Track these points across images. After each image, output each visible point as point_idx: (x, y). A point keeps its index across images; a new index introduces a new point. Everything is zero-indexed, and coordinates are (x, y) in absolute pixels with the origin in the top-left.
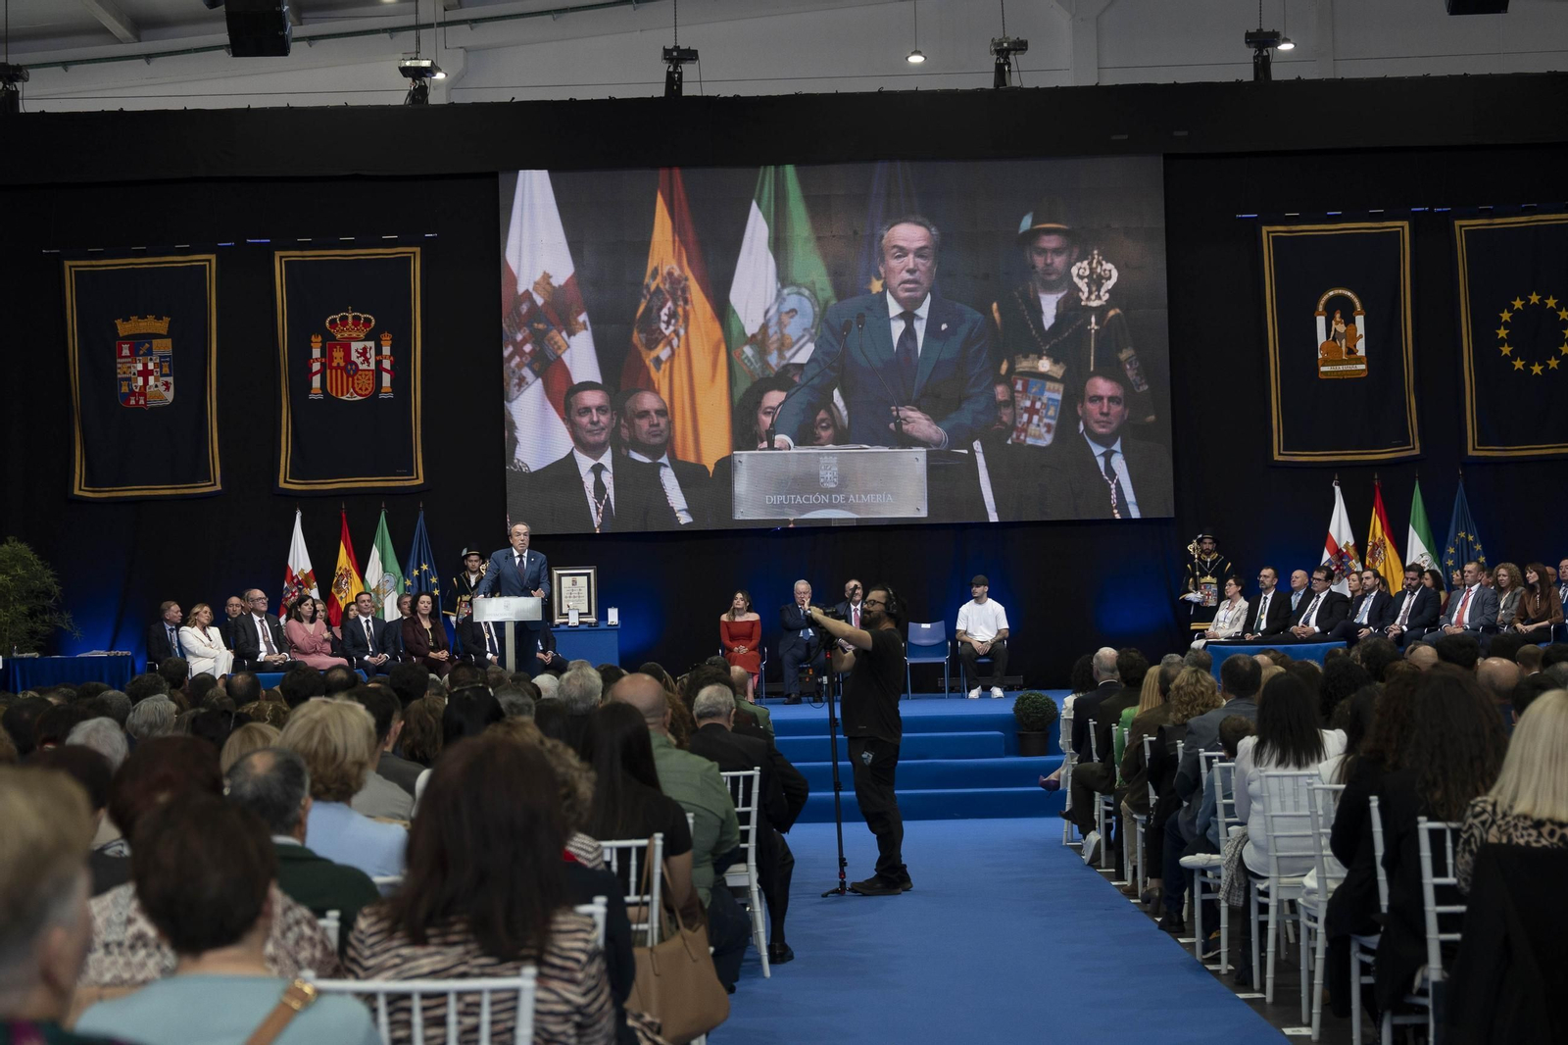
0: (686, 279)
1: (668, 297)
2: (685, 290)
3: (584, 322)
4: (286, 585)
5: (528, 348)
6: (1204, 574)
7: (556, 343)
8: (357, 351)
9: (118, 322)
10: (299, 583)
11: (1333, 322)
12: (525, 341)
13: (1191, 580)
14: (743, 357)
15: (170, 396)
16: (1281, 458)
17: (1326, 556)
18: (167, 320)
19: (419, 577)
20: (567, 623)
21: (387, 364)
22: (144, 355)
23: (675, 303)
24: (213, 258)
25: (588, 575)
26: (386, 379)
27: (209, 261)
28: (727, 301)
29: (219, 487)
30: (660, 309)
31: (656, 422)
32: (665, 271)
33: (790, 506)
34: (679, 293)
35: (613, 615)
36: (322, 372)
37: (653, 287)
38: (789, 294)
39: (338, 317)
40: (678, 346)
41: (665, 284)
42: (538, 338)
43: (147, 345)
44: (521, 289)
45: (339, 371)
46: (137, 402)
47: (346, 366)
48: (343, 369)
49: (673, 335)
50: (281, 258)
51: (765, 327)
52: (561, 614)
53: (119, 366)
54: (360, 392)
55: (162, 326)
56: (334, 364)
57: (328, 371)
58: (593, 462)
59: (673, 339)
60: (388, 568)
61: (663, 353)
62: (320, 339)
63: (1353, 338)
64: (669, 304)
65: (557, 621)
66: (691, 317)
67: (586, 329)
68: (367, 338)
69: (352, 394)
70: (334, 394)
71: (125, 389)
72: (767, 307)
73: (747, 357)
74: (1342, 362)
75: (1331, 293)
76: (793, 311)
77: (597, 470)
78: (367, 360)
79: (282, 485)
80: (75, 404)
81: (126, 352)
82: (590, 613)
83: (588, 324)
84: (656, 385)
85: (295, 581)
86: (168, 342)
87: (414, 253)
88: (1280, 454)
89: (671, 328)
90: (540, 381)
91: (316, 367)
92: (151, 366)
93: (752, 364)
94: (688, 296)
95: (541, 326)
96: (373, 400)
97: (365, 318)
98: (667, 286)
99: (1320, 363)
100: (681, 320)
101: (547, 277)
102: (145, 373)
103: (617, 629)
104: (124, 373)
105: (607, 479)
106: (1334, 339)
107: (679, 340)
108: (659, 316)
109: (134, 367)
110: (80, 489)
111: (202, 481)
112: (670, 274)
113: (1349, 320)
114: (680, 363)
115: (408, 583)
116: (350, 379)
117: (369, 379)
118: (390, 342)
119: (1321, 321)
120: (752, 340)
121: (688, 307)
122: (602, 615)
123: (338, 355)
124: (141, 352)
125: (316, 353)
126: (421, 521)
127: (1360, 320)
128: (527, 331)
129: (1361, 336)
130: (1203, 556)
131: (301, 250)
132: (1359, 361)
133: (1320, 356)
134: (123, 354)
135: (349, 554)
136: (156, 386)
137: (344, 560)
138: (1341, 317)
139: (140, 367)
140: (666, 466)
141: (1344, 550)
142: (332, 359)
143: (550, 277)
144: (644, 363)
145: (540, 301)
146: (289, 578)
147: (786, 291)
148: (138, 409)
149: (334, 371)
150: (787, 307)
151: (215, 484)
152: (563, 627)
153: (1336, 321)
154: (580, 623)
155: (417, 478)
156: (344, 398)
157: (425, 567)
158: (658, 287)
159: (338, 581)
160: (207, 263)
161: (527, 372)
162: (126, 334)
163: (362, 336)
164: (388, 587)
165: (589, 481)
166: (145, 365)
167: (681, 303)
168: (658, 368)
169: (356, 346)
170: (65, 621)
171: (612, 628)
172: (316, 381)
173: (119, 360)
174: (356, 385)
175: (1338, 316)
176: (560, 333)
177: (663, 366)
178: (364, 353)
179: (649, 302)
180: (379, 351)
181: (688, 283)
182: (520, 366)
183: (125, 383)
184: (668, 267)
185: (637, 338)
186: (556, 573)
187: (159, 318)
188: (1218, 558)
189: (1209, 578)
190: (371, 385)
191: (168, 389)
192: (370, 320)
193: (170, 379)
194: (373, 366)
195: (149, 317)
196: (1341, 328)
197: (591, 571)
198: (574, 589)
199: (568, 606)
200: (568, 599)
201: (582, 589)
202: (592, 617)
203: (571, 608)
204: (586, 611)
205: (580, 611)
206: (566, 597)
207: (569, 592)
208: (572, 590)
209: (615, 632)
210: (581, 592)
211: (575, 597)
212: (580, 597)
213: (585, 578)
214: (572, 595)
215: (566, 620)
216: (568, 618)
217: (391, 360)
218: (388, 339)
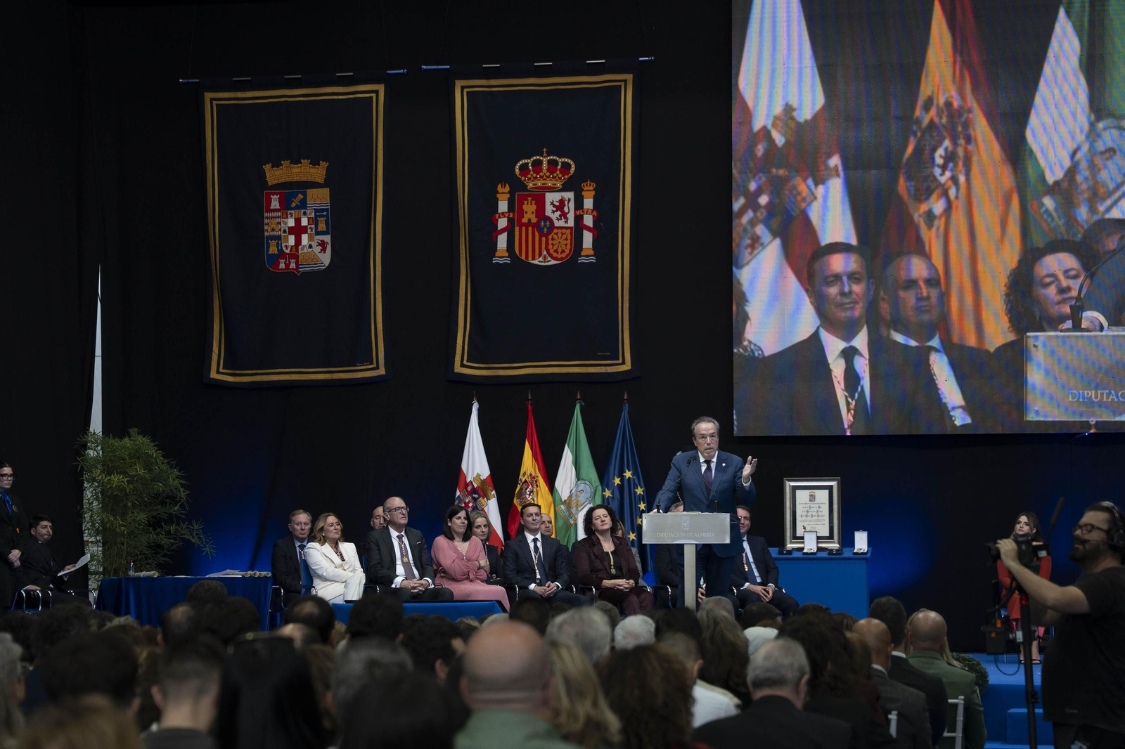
0: (970, 111)
1: (945, 134)
2: (967, 125)
3: (836, 166)
4: (458, 493)
5: (763, 200)
7: (799, 194)
8: (552, 203)
9: (267, 167)
10: (474, 491)
12: (759, 192)
14: (1042, 210)
15: (326, 258)
18: (324, 165)
19: (621, 487)
20: (803, 549)
21: (588, 220)
22: (297, 208)
23: (955, 144)
24: (381, 88)
25: (830, 488)
26: (588, 239)
27: (377, 92)
28: (1023, 138)
29: (382, 371)
30: (934, 150)
31: (925, 294)
32: (942, 101)
33: (1100, 405)
34: (960, 129)
35: (861, 541)
36: (509, 230)
37: (926, 122)
38: (1105, 129)
39: (530, 161)
40: (957, 197)
41: (941, 118)
42: (777, 187)
43: (301, 196)
44: (757, 125)
45: (530, 228)
46: (287, 265)
47: (538, 222)
48: (536, 226)
49: (950, 183)
50: (463, 88)
51: (1071, 172)
52: (795, 537)
53: (266, 221)
54: (555, 255)
55: (317, 173)
56: (525, 220)
57: (517, 229)
58: (842, 345)
59: (950, 188)
60: (583, 474)
61: (938, 207)
62: (507, 189)
64: (947, 143)
65: (790, 546)
66: (975, 159)
67: (838, 175)
68: (565, 188)
69: (545, 258)
70: (523, 257)
71: (273, 250)
72: (1075, 146)
73: (1047, 211)
76: (1111, 151)
77: (849, 354)
78: (564, 215)
79: (458, 369)
80: (214, 267)
81: (275, 204)
82: (831, 537)
83: (840, 168)
84: (927, 248)
85: (469, 488)
86: (326, 191)
87: (625, 81)
89: (948, 174)
90: (777, 242)
91: (502, 223)
92: (304, 222)
93: (1053, 219)
94: (972, 133)
95: (781, 172)
96: (571, 263)
97: (563, 163)
98: (944, 120)
100: (961, 163)
101: (788, 109)
102: (298, 231)
103: (866, 559)
104: (273, 230)
105: (862, 366)
107: (958, 189)
108: (933, 159)
109: (285, 223)
110: (218, 372)
111: (362, 363)
112: (948, 104)
114: (959, 218)
115: (608, 494)
116: (544, 239)
117: (566, 239)
118: (593, 193)
120: (1054, 190)
121: (970, 148)
122: (847, 541)
123: (530, 209)
124: (293, 205)
125: (503, 206)
126: (625, 415)
128: (764, 179)
131: (488, 78)
134: (272, 207)
135: (535, 456)
136: (310, 246)
137: (529, 464)
139: (291, 223)
140: (937, 350)
142: (521, 213)
143: (794, 110)
144: (912, 218)
145: (779, 139)
146: (461, 484)
147: (1101, 125)
148: (288, 274)
149: (524, 228)
150: (1100, 146)
151: (377, 368)
152: (797, 554)
154: (819, 549)
155: (623, 363)
156: (535, 262)
157: (628, 474)
158: (932, 122)
159: (521, 489)
160: (374, 95)
161: (760, 230)
162: (276, 182)
163: (559, 185)
164: (582, 498)
165: (838, 369)
166: (298, 221)
167: (962, 141)
168: (930, 226)
169: (551, 197)
170: (193, 533)
171: (860, 557)
172: (502, 241)
173: (266, 215)
174: (550, 247)
176: (805, 180)
177: (936, 223)
178: (560, 206)
179: (919, 142)
180: (579, 204)
181: (971, 116)
182: (753, 223)
183: (273, 243)
184: (947, 95)
185: (903, 186)
186: (789, 484)
187: (315, 163)
190: (569, 247)
191: (324, 250)
192: (570, 165)
193: (327, 238)
194: (571, 223)
195: (305, 162)
197: (833, 483)
198: (812, 506)
199: (804, 528)
200: (804, 518)
201: (821, 505)
202: (834, 543)
203: (807, 530)
204: (827, 534)
205: (819, 535)
206: (802, 516)
207: (806, 509)
208: (810, 507)
209: (865, 561)
210: (820, 510)
211: (812, 516)
212: (818, 516)
213: (826, 492)
214: (810, 514)
215: (801, 545)
216: (803, 543)
217: (594, 216)
218: (591, 188)
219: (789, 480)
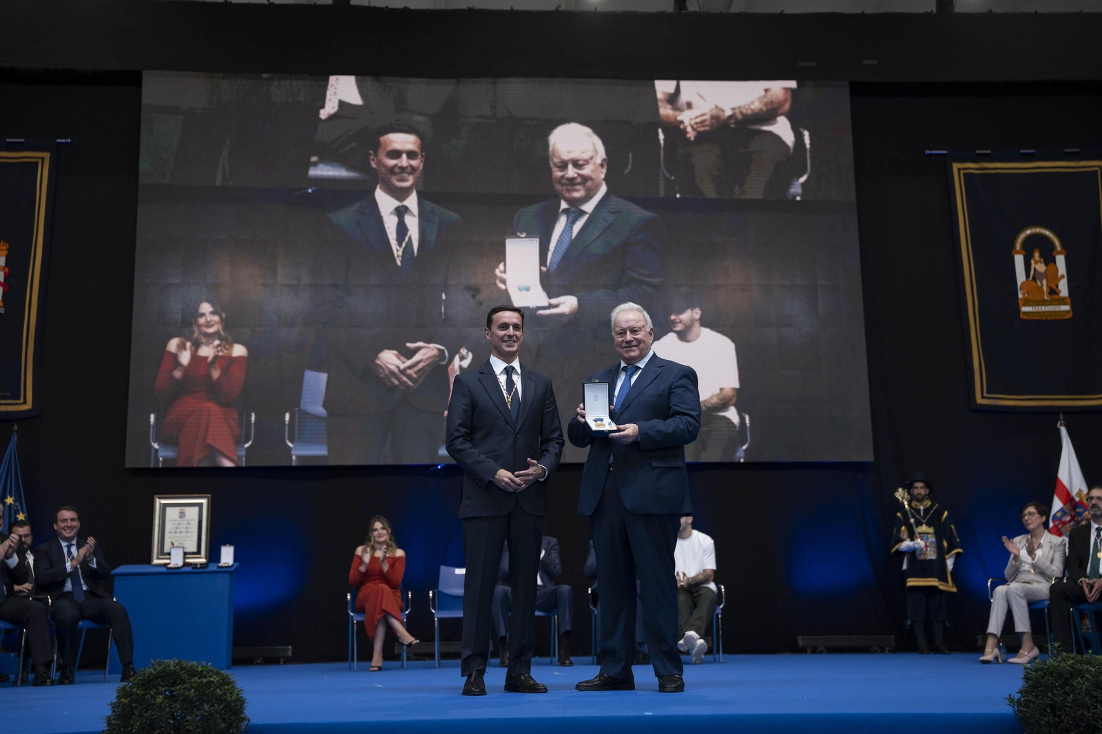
6: (919, 523)
11: (1032, 262)
13: (903, 528)
16: (985, 402)
17: (1057, 505)
20: (169, 564)
25: (200, 505)
35: (227, 555)
52: (162, 553)
63: (1053, 278)
65: (156, 561)
74: (1043, 303)
75: (1028, 232)
82: (199, 552)
87: (43, 159)
88: (983, 397)
99: (1021, 303)
103: (231, 573)
106: (1034, 279)
113: (1049, 260)
118: (6, 252)
119: (1019, 260)
122: (214, 555)
126: (13, 445)
127: (1061, 261)
129: (1063, 276)
130: (914, 504)
132: (1062, 301)
133: (1020, 296)
138: (1041, 256)
141: (1077, 499)
152: (163, 570)
153: (1035, 260)
154: (185, 564)
157: (10, 500)
171: (226, 570)
175: (1037, 255)
186: (159, 502)
188: (932, 506)
189: (924, 528)
196: (1041, 268)
197: (204, 501)
198: (181, 522)
199: (173, 544)
200: (173, 535)
201: (191, 522)
202: (201, 558)
203: (175, 545)
204: (195, 550)
205: (187, 550)
206: (170, 532)
207: (175, 526)
208: (179, 524)
209: (228, 575)
210: (189, 526)
211: (181, 532)
212: (187, 532)
213: (196, 509)
214: (178, 530)
215: (168, 561)
216: (170, 559)
217: (5, 273)
218: (5, 248)
219: (159, 498)
